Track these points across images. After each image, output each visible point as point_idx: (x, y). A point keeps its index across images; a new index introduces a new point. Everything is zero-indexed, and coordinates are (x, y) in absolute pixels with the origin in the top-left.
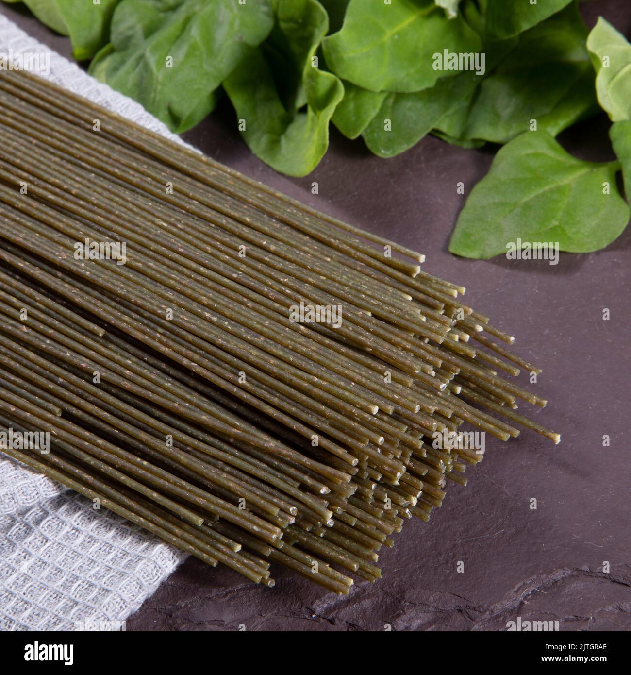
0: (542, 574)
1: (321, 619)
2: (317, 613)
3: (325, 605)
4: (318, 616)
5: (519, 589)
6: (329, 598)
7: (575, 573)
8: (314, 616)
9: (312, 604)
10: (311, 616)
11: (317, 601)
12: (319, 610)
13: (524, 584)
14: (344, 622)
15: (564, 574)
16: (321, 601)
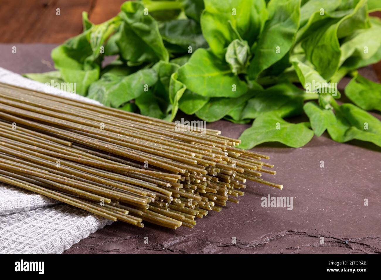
0: (275, 232)
1: (167, 250)
2: (165, 247)
3: (169, 244)
4: (165, 249)
5: (263, 237)
6: (171, 240)
7: (291, 233)
8: (163, 249)
9: (162, 243)
10: (162, 249)
11: (165, 242)
12: (166, 246)
13: (266, 236)
14: (178, 251)
15: (285, 233)
16: (167, 241)
